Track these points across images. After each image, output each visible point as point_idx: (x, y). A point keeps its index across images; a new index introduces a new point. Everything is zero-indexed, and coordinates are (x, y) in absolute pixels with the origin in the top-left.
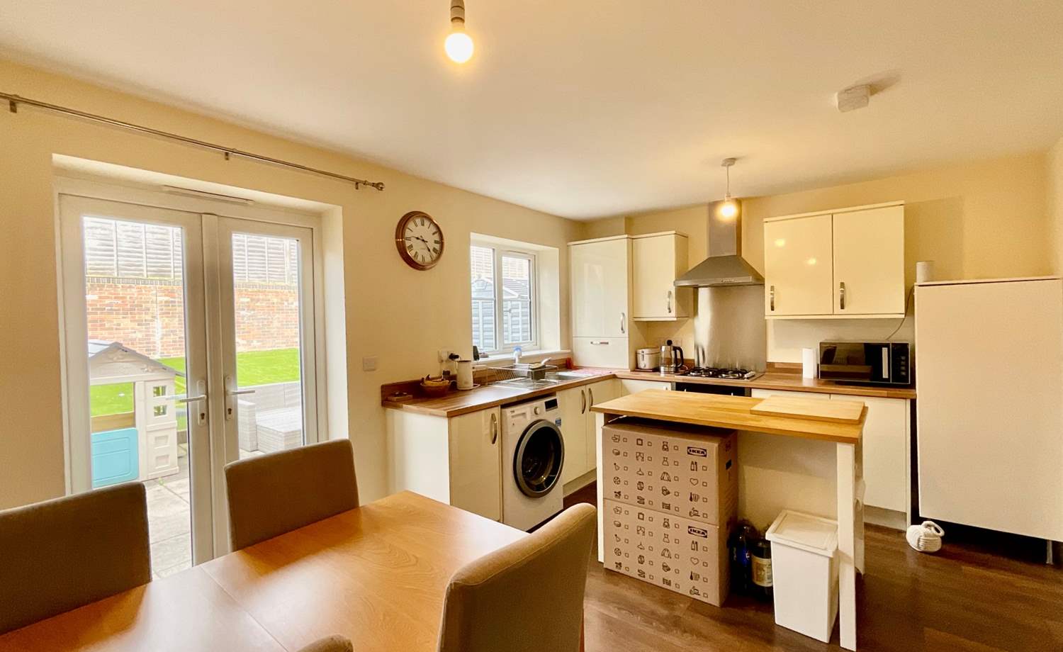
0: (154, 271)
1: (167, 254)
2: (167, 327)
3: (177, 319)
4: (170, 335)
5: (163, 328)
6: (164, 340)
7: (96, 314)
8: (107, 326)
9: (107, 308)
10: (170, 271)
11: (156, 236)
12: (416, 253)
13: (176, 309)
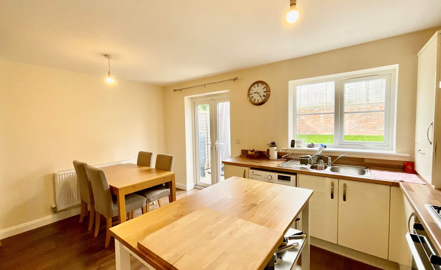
0: (348, 102)
1: (353, 94)
2: (350, 123)
3: (355, 120)
4: (351, 126)
5: (349, 123)
6: (349, 128)
7: (328, 118)
8: (331, 123)
9: (331, 116)
10: (354, 101)
11: (349, 88)
12: (255, 99)
13: (354, 116)
